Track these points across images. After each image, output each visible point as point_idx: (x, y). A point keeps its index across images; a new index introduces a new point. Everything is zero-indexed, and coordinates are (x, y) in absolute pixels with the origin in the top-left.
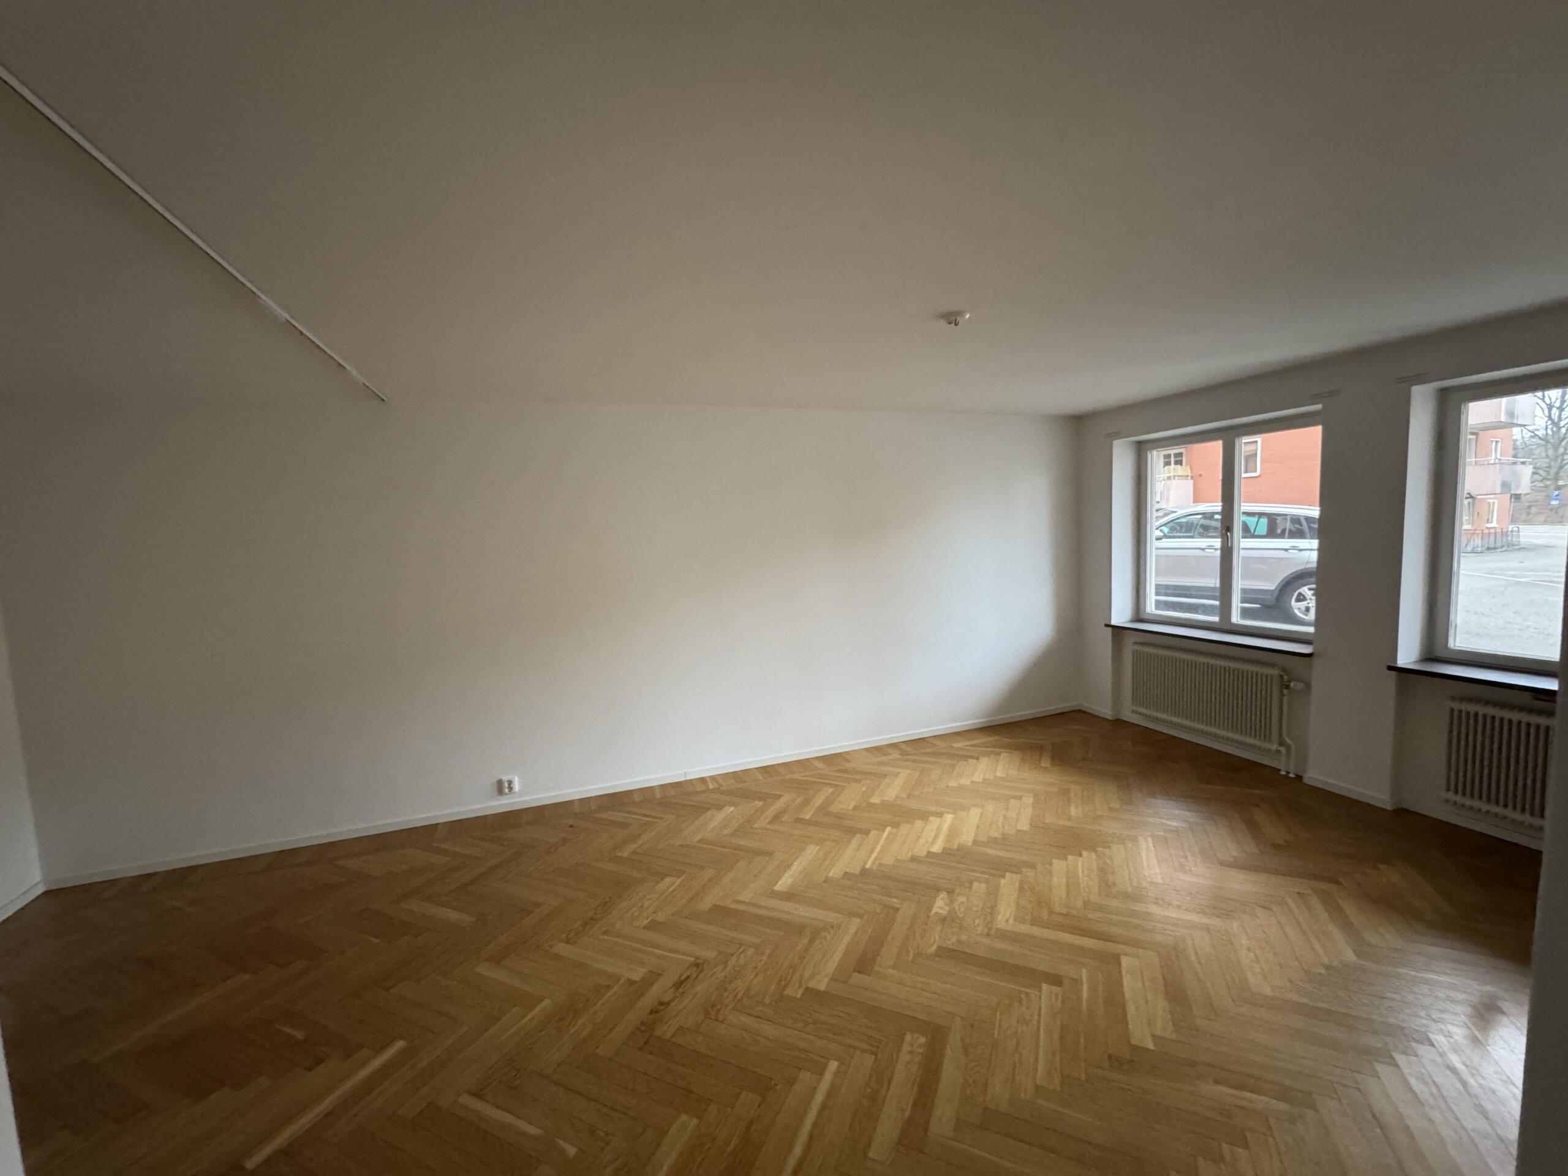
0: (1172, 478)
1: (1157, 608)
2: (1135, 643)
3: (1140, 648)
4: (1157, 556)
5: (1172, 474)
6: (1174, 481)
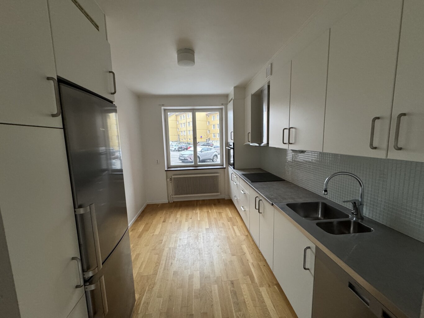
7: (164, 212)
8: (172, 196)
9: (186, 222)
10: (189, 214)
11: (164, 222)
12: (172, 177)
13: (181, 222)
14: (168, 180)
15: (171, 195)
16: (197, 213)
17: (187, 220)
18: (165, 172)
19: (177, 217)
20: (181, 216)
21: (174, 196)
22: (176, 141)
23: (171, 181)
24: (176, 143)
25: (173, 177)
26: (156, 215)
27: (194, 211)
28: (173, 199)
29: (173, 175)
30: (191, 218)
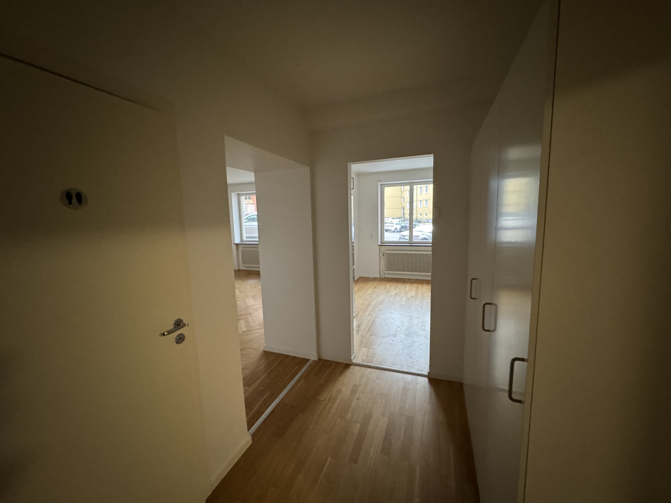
0: (248, 204)
1: (246, 238)
2: (242, 248)
3: (243, 249)
4: (245, 228)
5: (248, 203)
6: (249, 205)
7: (375, 283)
8: (383, 272)
9: (394, 291)
10: (398, 286)
11: (374, 288)
12: (384, 252)
13: (389, 290)
14: (381, 254)
15: (382, 270)
16: (406, 287)
17: (395, 290)
18: (378, 246)
19: (387, 287)
20: (390, 287)
21: (385, 272)
22: (399, 218)
23: (383, 256)
24: (399, 220)
25: (386, 252)
26: (368, 284)
27: (404, 285)
28: (384, 275)
29: (386, 250)
30: (399, 289)
